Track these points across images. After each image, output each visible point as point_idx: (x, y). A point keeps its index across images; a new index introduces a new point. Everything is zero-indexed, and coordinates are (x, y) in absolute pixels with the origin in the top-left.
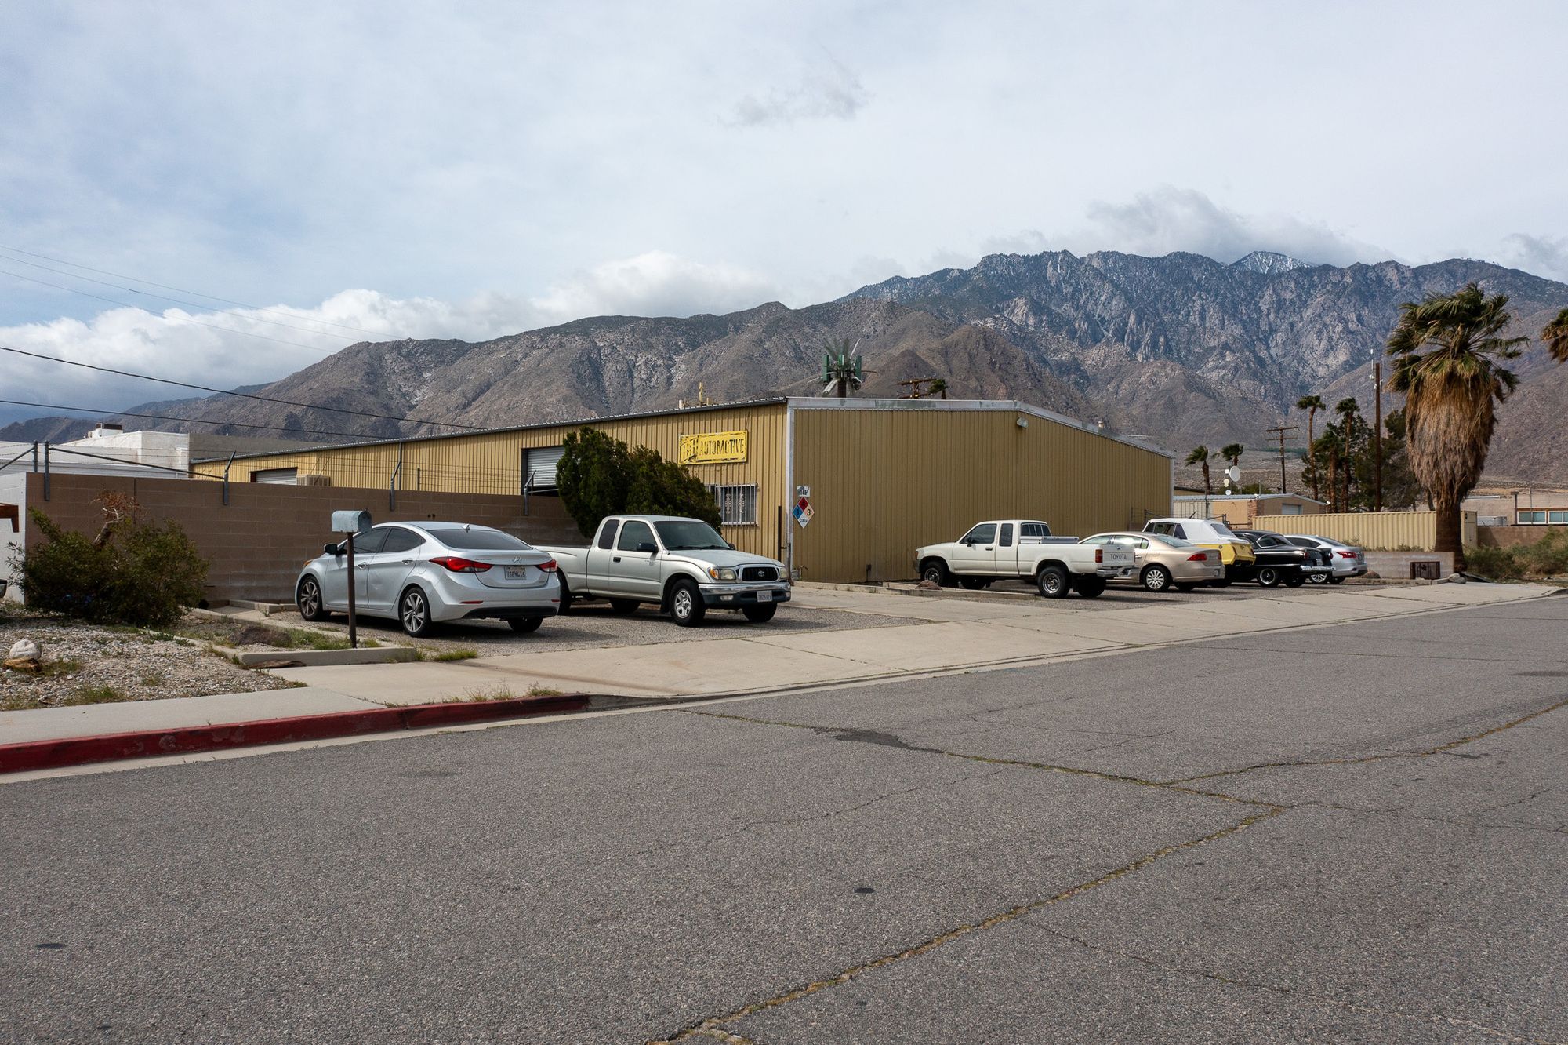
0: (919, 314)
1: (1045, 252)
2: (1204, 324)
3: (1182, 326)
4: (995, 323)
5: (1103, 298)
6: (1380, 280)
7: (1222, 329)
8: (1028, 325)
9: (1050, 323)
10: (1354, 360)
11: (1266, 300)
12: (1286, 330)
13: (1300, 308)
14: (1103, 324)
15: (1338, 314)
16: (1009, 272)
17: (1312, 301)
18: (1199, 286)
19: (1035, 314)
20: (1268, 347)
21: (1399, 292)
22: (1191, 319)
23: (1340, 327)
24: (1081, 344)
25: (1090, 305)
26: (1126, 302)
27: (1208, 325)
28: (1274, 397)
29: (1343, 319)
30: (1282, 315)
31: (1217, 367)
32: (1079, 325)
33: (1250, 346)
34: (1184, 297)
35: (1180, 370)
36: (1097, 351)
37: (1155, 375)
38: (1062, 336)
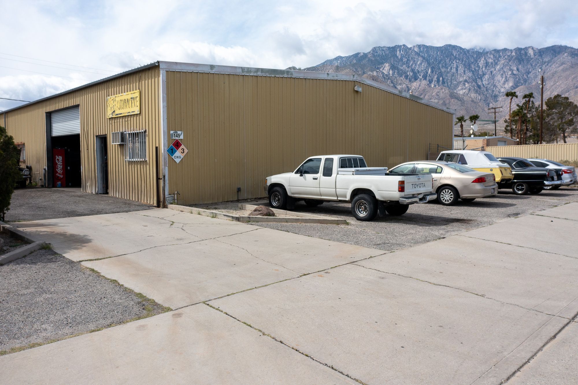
0: (348, 70)
1: (396, 45)
2: (457, 72)
3: (449, 73)
4: (377, 73)
5: (418, 63)
6: (526, 54)
7: (465, 74)
8: (389, 74)
9: (398, 73)
10: (515, 85)
11: (482, 63)
12: (489, 74)
13: (495, 65)
14: (419, 73)
15: (510, 68)
16: (382, 54)
17: (500, 63)
18: (455, 58)
19: (392, 70)
20: (482, 81)
21: (533, 58)
22: (452, 71)
23: (510, 73)
24: (410, 81)
25: (413, 66)
26: (427, 64)
27: (459, 73)
28: (484, 100)
29: (511, 69)
30: (488, 68)
31: (462, 89)
32: (409, 74)
33: (475, 81)
34: (450, 62)
35: (448, 90)
36: (416, 84)
37: (438, 92)
38: (403, 78)
